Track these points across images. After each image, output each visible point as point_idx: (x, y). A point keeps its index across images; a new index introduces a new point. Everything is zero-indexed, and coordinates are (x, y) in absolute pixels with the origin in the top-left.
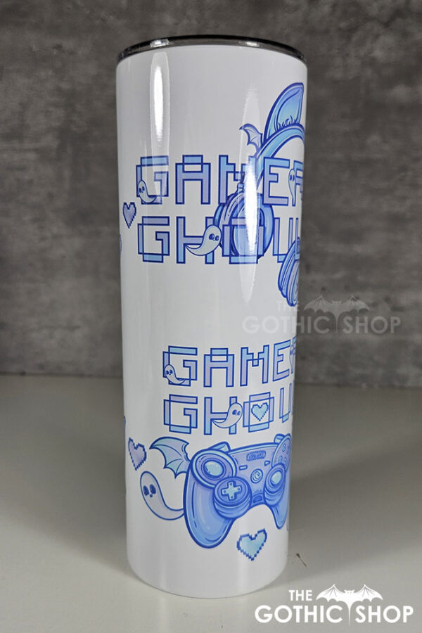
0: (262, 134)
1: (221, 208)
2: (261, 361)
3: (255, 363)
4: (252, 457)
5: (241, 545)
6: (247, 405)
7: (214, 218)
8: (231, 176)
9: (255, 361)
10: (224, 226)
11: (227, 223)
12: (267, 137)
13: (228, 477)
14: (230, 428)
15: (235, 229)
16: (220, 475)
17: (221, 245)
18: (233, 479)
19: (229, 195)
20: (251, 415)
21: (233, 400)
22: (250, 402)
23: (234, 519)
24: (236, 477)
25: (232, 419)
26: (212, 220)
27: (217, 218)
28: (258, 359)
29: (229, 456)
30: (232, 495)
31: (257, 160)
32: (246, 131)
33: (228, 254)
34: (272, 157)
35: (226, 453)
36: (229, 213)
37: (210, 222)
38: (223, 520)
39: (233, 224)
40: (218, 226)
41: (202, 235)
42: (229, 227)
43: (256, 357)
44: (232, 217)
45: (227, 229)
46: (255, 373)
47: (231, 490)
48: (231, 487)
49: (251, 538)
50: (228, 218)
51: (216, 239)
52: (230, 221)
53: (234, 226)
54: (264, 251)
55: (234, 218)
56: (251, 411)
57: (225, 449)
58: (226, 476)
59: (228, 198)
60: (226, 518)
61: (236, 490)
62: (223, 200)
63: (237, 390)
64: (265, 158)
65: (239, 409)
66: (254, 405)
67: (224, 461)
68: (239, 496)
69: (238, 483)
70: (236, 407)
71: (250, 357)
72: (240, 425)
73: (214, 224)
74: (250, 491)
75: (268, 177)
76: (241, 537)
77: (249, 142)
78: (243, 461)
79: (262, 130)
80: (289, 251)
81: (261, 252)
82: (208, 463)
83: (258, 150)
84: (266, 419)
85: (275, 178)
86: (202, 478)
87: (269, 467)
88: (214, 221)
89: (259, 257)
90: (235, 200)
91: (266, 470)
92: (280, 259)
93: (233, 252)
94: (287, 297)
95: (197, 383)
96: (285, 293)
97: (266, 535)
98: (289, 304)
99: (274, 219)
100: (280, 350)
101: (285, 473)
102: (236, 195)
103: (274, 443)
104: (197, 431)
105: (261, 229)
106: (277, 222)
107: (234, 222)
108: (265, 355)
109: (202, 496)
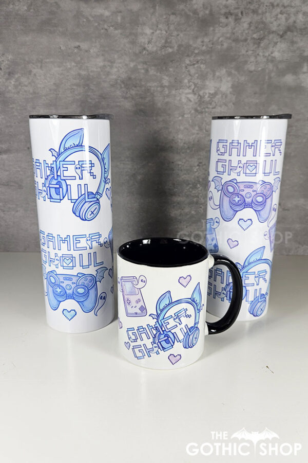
1: (46, 180)
2: (66, 242)
4: (66, 279)
5: (64, 313)
6: (61, 258)
8: (47, 168)
9: (64, 241)
10: (47, 187)
12: (60, 153)
13: (57, 285)
14: (56, 265)
16: (55, 283)
17: (47, 194)
18: (59, 286)
19: (47, 175)
20: (64, 262)
21: (56, 255)
22: (63, 257)
23: (61, 302)
27: (45, 183)
30: (59, 292)
31: (56, 162)
32: (51, 151)
33: (49, 198)
34: (64, 161)
35: (56, 275)
36: (48, 182)
38: (56, 300)
41: (42, 190)
42: (49, 188)
43: (64, 239)
46: (64, 246)
48: (58, 289)
49: (68, 311)
50: (48, 184)
51: (45, 192)
54: (63, 198)
55: (50, 184)
56: (63, 260)
57: (55, 273)
60: (58, 300)
61: (60, 290)
62: (46, 177)
63: (57, 251)
64: (60, 161)
65: (59, 259)
66: (65, 259)
67: (55, 277)
68: (62, 293)
69: (61, 288)
70: (57, 258)
71: (61, 239)
72: (59, 265)
74: (66, 292)
75: (62, 169)
76: (64, 310)
77: (53, 155)
78: (62, 280)
79: (58, 151)
80: (79, 198)
81: (62, 198)
82: (51, 277)
83: (56, 158)
84: (71, 265)
85: (66, 169)
86: (50, 283)
87: (75, 285)
88: (44, 185)
89: (61, 200)
90: (50, 178)
91: (73, 286)
92: (73, 201)
93: (51, 198)
94: (80, 217)
95: (46, 245)
96: (78, 215)
97: (76, 313)
98: (83, 220)
99: (67, 185)
100: (77, 238)
101: (88, 290)
102: (50, 175)
103: (77, 276)
104: (47, 264)
105: (61, 189)
106: (69, 186)
107: (50, 186)
108: (68, 239)
109: (51, 289)
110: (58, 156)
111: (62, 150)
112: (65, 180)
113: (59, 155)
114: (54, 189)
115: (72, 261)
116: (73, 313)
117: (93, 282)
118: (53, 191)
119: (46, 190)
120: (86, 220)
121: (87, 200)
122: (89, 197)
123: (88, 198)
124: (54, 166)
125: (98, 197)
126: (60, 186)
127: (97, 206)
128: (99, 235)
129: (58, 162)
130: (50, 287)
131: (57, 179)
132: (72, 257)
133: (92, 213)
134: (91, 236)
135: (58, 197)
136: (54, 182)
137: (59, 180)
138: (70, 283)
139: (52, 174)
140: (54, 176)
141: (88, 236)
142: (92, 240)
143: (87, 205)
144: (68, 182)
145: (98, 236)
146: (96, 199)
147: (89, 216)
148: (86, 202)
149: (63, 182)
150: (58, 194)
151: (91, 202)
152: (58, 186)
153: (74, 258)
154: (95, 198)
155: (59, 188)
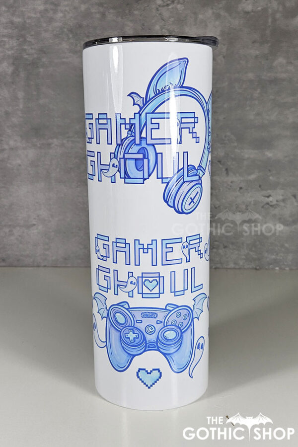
0: (143, 98)
1: (118, 147)
2: (150, 251)
3: (146, 251)
4: (145, 315)
5: (139, 375)
6: (140, 279)
7: (114, 153)
8: (123, 126)
10: (120, 158)
11: (122, 157)
12: (148, 100)
13: (129, 326)
14: (129, 292)
15: (127, 161)
16: (124, 324)
17: (119, 171)
18: (133, 328)
19: (122, 138)
20: (144, 286)
21: (131, 275)
22: (142, 277)
23: (134, 356)
24: (134, 327)
25: (130, 287)
26: (113, 154)
27: (116, 153)
28: (148, 249)
29: (129, 311)
30: (132, 338)
31: (140, 115)
32: (132, 97)
33: (124, 177)
34: (153, 112)
35: (127, 309)
36: (123, 150)
37: (113, 156)
38: (127, 354)
39: (125, 157)
40: (117, 159)
41: (109, 164)
42: (123, 160)
43: (146, 247)
44: (124, 153)
45: (122, 161)
46: (146, 258)
47: (132, 336)
48: (131, 333)
49: (147, 371)
50: (122, 153)
51: (116, 167)
52: (124, 156)
53: (126, 159)
54: (149, 175)
55: (126, 153)
56: (143, 283)
57: (126, 306)
58: (128, 325)
59: (122, 140)
60: (129, 354)
61: (134, 336)
62: (119, 142)
63: (132, 268)
64: (146, 113)
65: (134, 281)
66: (145, 280)
67: (126, 314)
68: (137, 341)
69: (136, 331)
70: (131, 279)
71: (141, 246)
72: (136, 291)
73: (114, 157)
74: (145, 339)
75: (149, 126)
76: (140, 369)
77: (134, 104)
78: (139, 317)
79: (144, 96)
80: (174, 175)
81: (146, 176)
82: (117, 314)
83: (141, 109)
84: (156, 290)
85: (156, 126)
86: (112, 323)
87: (161, 325)
88: (114, 155)
89: (145, 179)
90: (127, 142)
91: (158, 327)
92: (164, 180)
93: (127, 176)
94: (174, 207)
95: (110, 260)
96: (172, 205)
97: (161, 373)
98: (178, 212)
99: (157, 154)
100: (168, 244)
101: (182, 333)
102: (126, 138)
103: (166, 309)
104: (111, 291)
105: (146, 161)
106: (159, 156)
107: (127, 156)
108: (153, 246)
109: (115, 335)
110: (144, 105)
111: (151, 94)
112: (153, 145)
113: (147, 102)
114: (133, 162)
115: (158, 283)
116: (156, 374)
117: (188, 318)
118: (131, 165)
119: (117, 163)
120: (183, 213)
121: (186, 179)
122: (190, 174)
123: (188, 176)
124: (136, 121)
125: (201, 174)
126: (144, 156)
127: (198, 190)
128: (199, 238)
129: (143, 115)
130: (113, 330)
131: (140, 144)
132: (159, 277)
133: (192, 201)
134: (189, 239)
135: (140, 174)
136: (135, 149)
137: (144, 145)
138: (152, 321)
139: (133, 136)
140: (135, 139)
141: (184, 240)
142: (191, 247)
143: (186, 187)
144: (159, 149)
145: (198, 241)
146: (197, 178)
147: (187, 207)
148: (184, 182)
149: (150, 149)
150: (139, 168)
151: (192, 181)
152: (141, 156)
153: (161, 279)
154: (196, 175)
155: (142, 159)
